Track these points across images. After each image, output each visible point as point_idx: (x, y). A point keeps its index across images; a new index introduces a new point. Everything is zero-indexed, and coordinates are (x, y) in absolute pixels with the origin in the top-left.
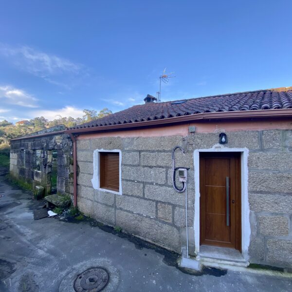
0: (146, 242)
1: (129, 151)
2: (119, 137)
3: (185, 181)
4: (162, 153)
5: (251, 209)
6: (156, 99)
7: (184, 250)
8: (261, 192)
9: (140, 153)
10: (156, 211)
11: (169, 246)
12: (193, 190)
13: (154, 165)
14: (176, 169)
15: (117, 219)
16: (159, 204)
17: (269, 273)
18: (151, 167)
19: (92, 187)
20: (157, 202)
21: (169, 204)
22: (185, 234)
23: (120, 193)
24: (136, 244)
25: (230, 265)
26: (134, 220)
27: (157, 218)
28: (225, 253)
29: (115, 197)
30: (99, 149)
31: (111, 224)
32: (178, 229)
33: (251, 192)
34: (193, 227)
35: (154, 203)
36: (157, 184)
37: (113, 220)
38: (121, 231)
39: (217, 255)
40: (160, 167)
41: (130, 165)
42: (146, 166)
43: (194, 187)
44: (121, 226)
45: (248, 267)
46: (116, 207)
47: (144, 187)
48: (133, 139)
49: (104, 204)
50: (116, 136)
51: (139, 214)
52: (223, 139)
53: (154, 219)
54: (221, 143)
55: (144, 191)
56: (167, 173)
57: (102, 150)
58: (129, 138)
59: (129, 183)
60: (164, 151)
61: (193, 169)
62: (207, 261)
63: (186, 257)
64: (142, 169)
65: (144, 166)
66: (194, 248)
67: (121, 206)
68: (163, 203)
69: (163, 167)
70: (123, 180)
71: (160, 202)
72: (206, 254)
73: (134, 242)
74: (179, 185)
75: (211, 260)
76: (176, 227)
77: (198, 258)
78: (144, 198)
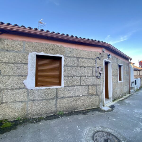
1: (70, 57)
2: (62, 46)
7: (101, 104)
8: (113, 76)
9: (78, 59)
10: (88, 91)
11: (94, 106)
14: (97, 68)
15: (58, 106)
18: (85, 67)
19: (25, 88)
21: (94, 85)
24: (81, 114)
29: (57, 91)
30: (37, 52)
31: (52, 113)
32: (99, 95)
35: (87, 87)
36: (88, 76)
38: (64, 114)
40: (90, 67)
45: (113, 102)
46: (57, 97)
48: (73, 49)
49: (43, 100)
51: (77, 96)
53: (87, 95)
54: (108, 58)
55: (80, 81)
56: (93, 70)
57: (42, 54)
58: (70, 48)
59: (70, 78)
60: (92, 59)
63: (102, 107)
65: (81, 67)
70: (65, 76)
71: (90, 85)
77: (105, 105)
78: (81, 85)
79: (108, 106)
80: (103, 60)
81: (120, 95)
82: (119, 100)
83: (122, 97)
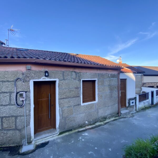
3: (24, 99)
4: (6, 83)
5: (60, 107)
10: (2, 124)
11: (13, 143)
12: (30, 104)
14: (17, 93)
16: (4, 119)
17: (67, 133)
20: (2, 118)
21: (12, 116)
22: (25, 132)
25: (50, 138)
27: (2, 129)
28: (48, 133)
32: (20, 130)
34: (30, 126)
36: (2, 105)
39: (44, 136)
40: (5, 93)
43: (30, 102)
45: (59, 135)
52: (47, 74)
54: (46, 76)
56: (10, 97)
60: (8, 81)
61: (30, 92)
62: (38, 142)
63: (25, 145)
66: (30, 138)
68: (7, 117)
69: (7, 93)
71: (5, 117)
72: (38, 138)
74: (19, 103)
75: (41, 140)
76: (18, 130)
77: (33, 142)
79: (37, 144)
80: (29, 81)
81: (87, 122)
82: (77, 131)
83: (91, 125)
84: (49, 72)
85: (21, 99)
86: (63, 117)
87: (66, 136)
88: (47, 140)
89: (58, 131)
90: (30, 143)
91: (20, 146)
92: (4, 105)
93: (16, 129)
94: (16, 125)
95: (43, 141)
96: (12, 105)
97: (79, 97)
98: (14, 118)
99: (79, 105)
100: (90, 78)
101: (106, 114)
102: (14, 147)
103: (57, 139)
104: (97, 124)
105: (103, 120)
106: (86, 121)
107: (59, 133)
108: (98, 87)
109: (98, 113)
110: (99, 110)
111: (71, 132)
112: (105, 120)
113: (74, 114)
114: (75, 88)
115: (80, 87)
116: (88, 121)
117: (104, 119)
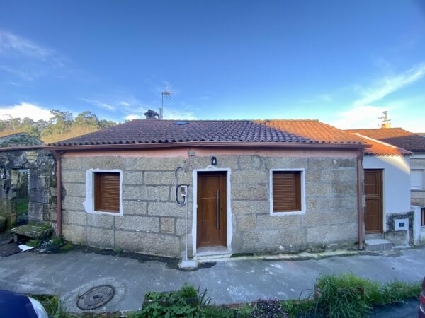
0: (149, 256)
1: (131, 171)
2: (119, 157)
3: (185, 196)
4: (166, 173)
5: (232, 213)
6: (158, 115)
7: (184, 254)
8: (239, 200)
9: (143, 173)
10: (160, 226)
11: (171, 254)
12: (192, 202)
13: (159, 183)
14: (178, 187)
15: (117, 240)
16: (162, 219)
17: (244, 258)
18: (155, 186)
19: (83, 211)
20: (160, 217)
21: (172, 217)
22: (185, 241)
23: (121, 213)
24: (139, 259)
25: (218, 258)
26: (136, 238)
27: (160, 232)
28: (216, 250)
29: (114, 219)
30: (94, 168)
31: (109, 246)
32: (179, 237)
33: (232, 200)
34: (191, 234)
35: (158, 219)
36: (160, 201)
37: (112, 242)
38: (121, 252)
39: (209, 253)
40: (164, 185)
41: (133, 185)
42: (150, 185)
43: (193, 200)
44: (122, 246)
45: (231, 257)
46: (115, 228)
47: (147, 205)
48: (136, 159)
49: (100, 227)
50: (115, 155)
51: (142, 232)
52: (214, 162)
53: (158, 233)
54: (213, 164)
55: (147, 208)
56: (170, 191)
57: (98, 170)
58: (132, 158)
59: (131, 203)
60: (168, 171)
61: (192, 186)
62: (202, 259)
63: (185, 260)
64: (146, 188)
65: (147, 186)
66: (192, 251)
67: (122, 227)
68: (166, 217)
69: (166, 185)
70: (123, 200)
71: (163, 216)
72: (202, 254)
73: (137, 258)
74: (180, 200)
75: (205, 257)
76: (177, 236)
77: (195, 258)
78: (147, 216)
79: (201, 261)
80: (192, 171)
81: (281, 247)
82: (262, 257)
83: (289, 253)
84: (217, 157)
85: (183, 195)
86: (237, 230)
87: (243, 261)
88: (214, 260)
89: (230, 250)
90: (191, 258)
91: (179, 259)
92: (163, 201)
93: (175, 235)
94: (175, 228)
95: (208, 260)
96: (172, 202)
97: (266, 199)
98: (173, 219)
99: (266, 214)
100: (289, 168)
101: (326, 240)
102: (172, 259)
103: (228, 262)
104: (304, 255)
105: (317, 250)
106: (280, 244)
107: (231, 254)
108: (306, 184)
109: (306, 233)
110: (309, 230)
111: (251, 258)
112: (323, 252)
113: (257, 228)
114: (259, 184)
115: (269, 183)
116: (284, 246)
117: (321, 249)
